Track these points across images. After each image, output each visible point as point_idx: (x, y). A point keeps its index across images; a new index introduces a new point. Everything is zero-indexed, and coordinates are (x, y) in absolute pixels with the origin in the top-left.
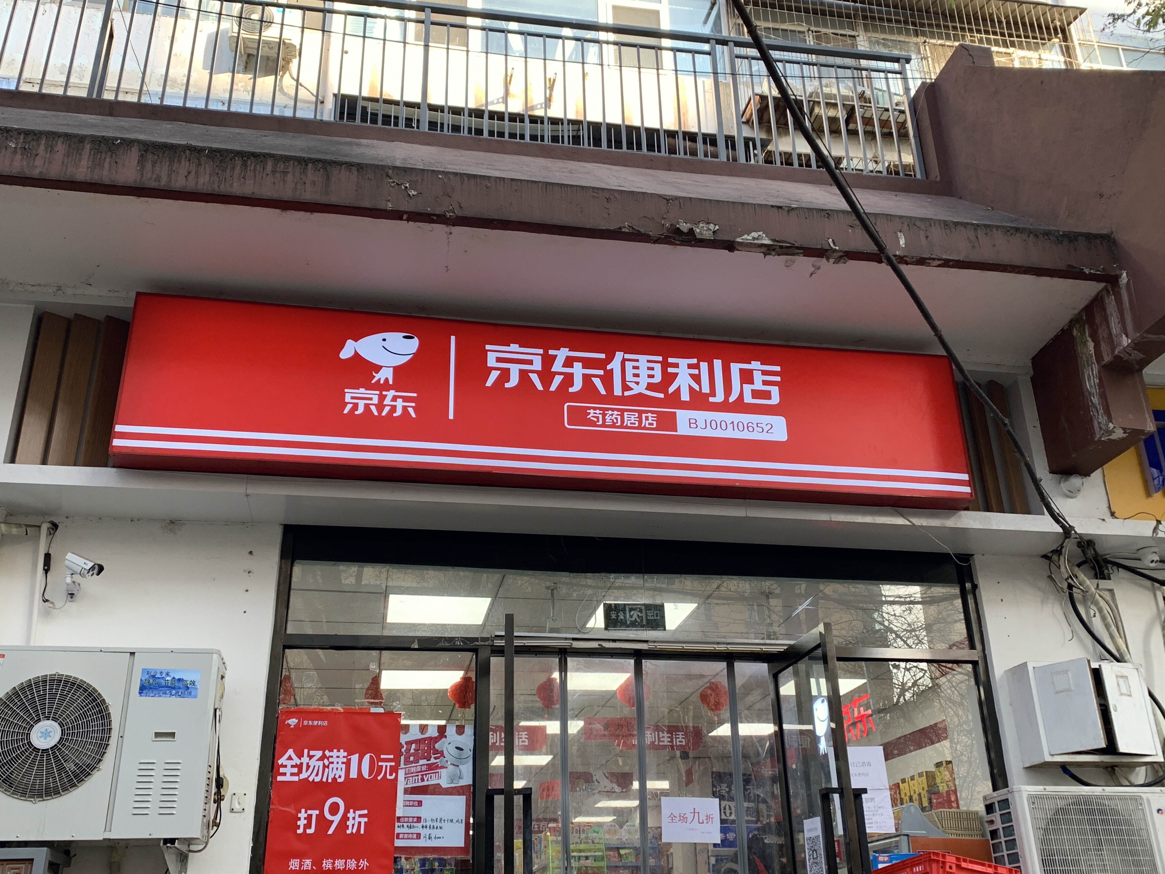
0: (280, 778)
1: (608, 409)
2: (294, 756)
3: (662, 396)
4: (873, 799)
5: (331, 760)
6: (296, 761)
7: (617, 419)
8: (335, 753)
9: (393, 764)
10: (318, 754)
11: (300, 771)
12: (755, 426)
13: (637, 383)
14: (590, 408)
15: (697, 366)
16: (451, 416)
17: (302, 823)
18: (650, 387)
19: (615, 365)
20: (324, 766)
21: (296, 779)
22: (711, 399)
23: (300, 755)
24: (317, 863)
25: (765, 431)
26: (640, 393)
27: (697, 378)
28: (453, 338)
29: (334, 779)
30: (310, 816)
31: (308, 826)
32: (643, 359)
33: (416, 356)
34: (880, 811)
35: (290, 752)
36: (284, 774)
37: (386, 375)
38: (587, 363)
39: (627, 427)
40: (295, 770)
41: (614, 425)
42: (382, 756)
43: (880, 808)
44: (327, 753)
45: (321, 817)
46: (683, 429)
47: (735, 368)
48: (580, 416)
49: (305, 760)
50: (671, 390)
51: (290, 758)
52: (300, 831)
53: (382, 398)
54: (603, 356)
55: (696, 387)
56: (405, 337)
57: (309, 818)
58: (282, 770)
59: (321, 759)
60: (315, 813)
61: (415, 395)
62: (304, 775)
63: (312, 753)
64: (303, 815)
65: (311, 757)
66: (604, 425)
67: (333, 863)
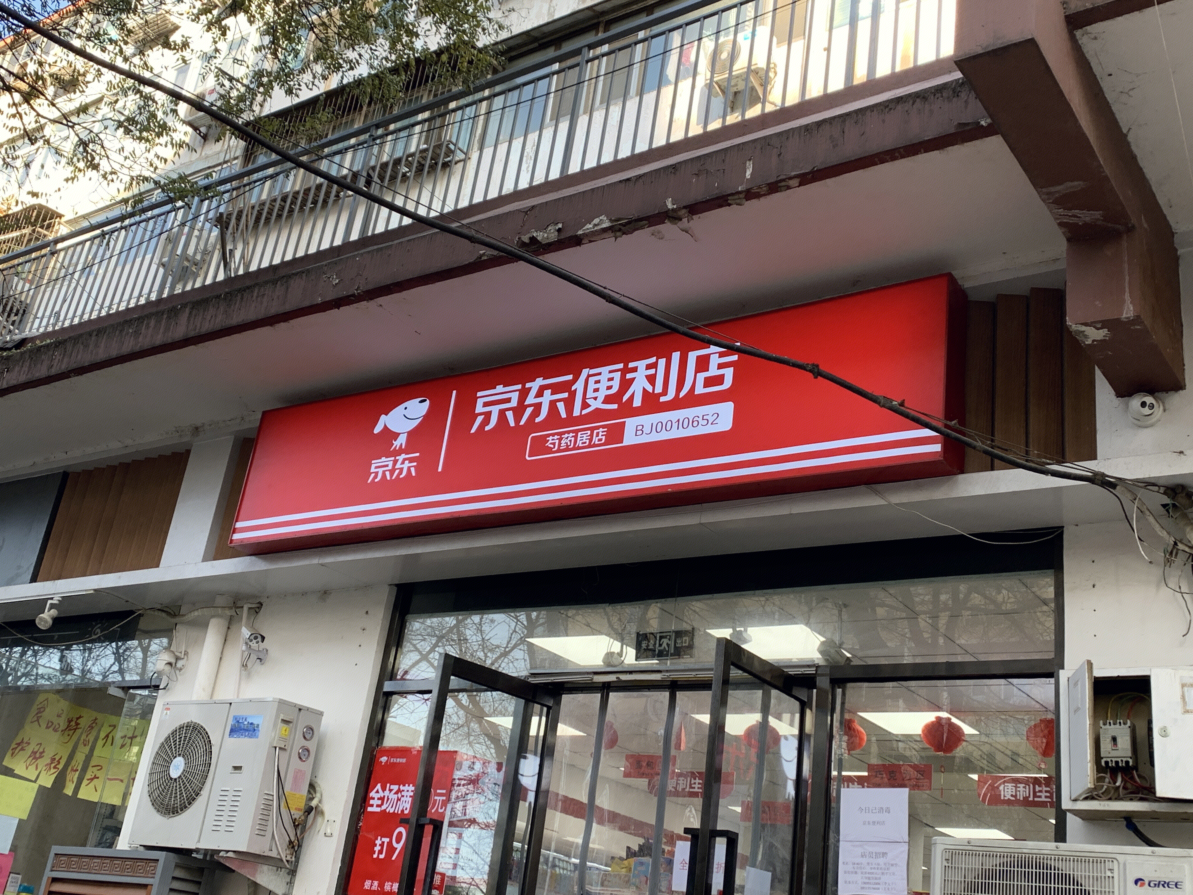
0: (370, 809)
1: (564, 433)
2: (380, 790)
3: (615, 406)
4: (886, 853)
5: (403, 793)
6: (381, 794)
7: (570, 441)
8: (406, 788)
9: (444, 798)
10: (395, 788)
11: (382, 804)
12: (700, 420)
13: (595, 399)
14: (549, 435)
15: (654, 366)
16: (440, 470)
17: (377, 848)
18: (608, 400)
19: (579, 386)
20: (399, 799)
21: (378, 810)
22: (662, 399)
23: (384, 790)
24: (381, 885)
25: (710, 422)
26: (597, 409)
27: (651, 379)
28: (454, 392)
29: (403, 811)
30: (383, 842)
31: (380, 852)
32: (605, 370)
33: (426, 417)
34: (892, 869)
35: (379, 786)
36: (372, 806)
37: (401, 441)
38: (556, 389)
39: (579, 448)
40: (379, 802)
41: (567, 449)
42: (438, 791)
43: (892, 865)
44: (402, 788)
45: (390, 843)
46: (630, 439)
47: (692, 356)
48: (540, 446)
49: (387, 793)
50: (625, 398)
51: (377, 792)
52: (375, 856)
53: (395, 462)
54: (570, 377)
55: (650, 389)
56: (421, 402)
57: (382, 845)
58: (371, 802)
59: (396, 793)
60: (386, 840)
61: (418, 454)
62: (383, 808)
63: (392, 787)
64: (378, 842)
65: (391, 790)
66: (559, 451)
67: (392, 886)
